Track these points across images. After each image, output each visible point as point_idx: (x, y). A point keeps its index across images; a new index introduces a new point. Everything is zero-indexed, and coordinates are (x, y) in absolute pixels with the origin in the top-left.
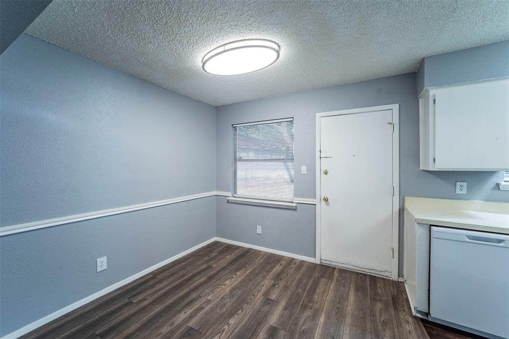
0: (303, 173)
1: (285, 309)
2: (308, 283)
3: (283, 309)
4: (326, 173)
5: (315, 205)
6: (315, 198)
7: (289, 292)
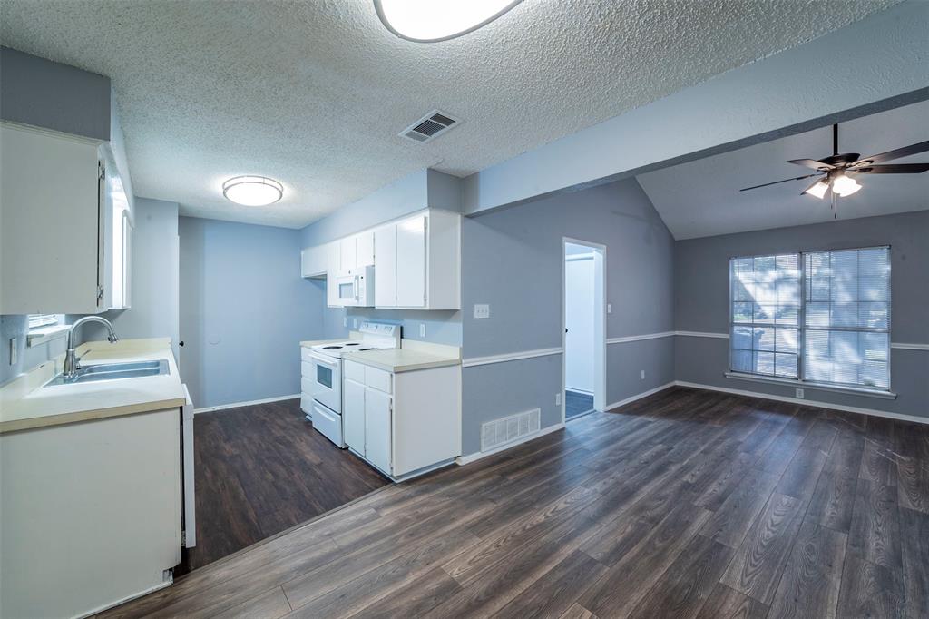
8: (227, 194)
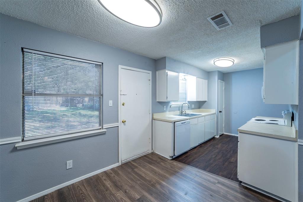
0: (110, 105)
1: (151, 195)
2: (134, 176)
3: (151, 196)
4: (123, 105)
5: (118, 126)
6: (118, 122)
7: (137, 187)
8: (215, 63)
